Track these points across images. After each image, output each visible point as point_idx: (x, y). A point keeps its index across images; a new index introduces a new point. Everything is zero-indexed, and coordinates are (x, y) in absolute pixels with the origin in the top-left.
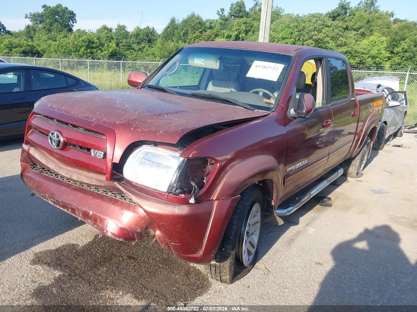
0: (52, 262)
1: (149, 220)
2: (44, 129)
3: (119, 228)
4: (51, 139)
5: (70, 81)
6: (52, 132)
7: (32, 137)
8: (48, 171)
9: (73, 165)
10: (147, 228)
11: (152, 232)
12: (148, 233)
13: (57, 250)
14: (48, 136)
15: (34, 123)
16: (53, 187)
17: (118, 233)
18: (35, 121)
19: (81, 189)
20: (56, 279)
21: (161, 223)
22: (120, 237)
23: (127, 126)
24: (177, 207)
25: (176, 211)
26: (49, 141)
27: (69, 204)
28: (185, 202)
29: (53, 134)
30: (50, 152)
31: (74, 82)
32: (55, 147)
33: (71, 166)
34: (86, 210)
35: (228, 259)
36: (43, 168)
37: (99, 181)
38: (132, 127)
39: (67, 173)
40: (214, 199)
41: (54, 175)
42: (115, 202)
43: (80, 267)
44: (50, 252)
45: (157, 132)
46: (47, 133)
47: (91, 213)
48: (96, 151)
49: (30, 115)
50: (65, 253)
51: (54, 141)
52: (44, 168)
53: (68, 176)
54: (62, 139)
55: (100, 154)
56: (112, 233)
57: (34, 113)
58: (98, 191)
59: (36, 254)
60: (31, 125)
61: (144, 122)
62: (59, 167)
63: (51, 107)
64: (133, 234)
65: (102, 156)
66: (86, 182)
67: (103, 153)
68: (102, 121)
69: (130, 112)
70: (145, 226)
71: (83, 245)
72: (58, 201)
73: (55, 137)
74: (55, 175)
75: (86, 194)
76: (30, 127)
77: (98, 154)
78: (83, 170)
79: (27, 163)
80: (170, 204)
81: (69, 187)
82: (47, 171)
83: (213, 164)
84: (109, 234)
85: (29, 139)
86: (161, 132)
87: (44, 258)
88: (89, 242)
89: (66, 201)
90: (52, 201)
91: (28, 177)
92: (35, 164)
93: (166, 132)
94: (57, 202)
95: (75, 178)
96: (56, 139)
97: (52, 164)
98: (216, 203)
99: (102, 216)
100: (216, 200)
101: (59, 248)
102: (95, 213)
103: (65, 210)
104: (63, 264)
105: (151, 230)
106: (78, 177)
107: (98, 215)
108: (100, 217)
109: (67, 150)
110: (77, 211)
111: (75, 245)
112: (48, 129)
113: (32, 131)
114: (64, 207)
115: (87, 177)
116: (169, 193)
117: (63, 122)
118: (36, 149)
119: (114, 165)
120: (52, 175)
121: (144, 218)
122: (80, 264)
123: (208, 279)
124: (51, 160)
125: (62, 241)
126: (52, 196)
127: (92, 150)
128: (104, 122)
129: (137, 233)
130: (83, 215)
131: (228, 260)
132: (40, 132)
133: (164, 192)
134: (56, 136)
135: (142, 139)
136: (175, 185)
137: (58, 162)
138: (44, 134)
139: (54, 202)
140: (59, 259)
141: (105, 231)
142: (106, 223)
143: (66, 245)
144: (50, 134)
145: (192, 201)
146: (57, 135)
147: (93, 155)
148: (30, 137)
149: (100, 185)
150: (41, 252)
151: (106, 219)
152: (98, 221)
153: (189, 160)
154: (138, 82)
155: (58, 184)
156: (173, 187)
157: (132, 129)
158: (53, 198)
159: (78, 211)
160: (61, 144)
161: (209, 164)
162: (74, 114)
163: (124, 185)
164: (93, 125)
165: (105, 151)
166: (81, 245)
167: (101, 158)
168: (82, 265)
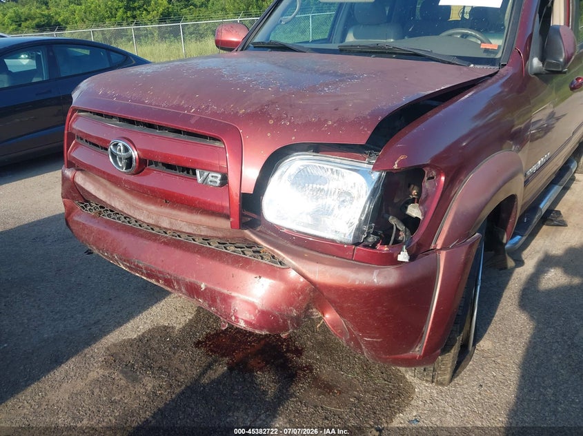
0: (136, 361)
1: (312, 294)
2: (97, 138)
3: (259, 311)
4: (114, 156)
5: (114, 56)
6: (113, 141)
7: (78, 153)
8: (111, 211)
9: (159, 200)
10: (308, 308)
11: (316, 313)
12: (308, 316)
13: (140, 339)
14: (107, 150)
15: (77, 128)
16: (126, 241)
17: (258, 321)
18: (79, 124)
19: (177, 242)
20: (149, 394)
21: (346, 305)
22: (261, 328)
23: (261, 117)
24: (376, 273)
25: (375, 280)
26: (111, 160)
27: (160, 272)
28: (391, 260)
29: (116, 145)
30: (114, 180)
31: (121, 58)
32: (124, 170)
33: (155, 203)
34: (193, 280)
35: (451, 348)
36: (101, 207)
37: (214, 229)
38: (271, 118)
39: (149, 217)
40: (438, 248)
41: (123, 219)
42: (245, 264)
43: (183, 369)
44: (131, 342)
45: (320, 123)
46: (104, 145)
47: (203, 286)
48: (206, 173)
49: (69, 114)
50: (154, 344)
51: (120, 159)
52: (103, 206)
53: (151, 221)
54: (135, 154)
55: (215, 178)
56: (246, 322)
57: (75, 110)
58: (209, 244)
59: (108, 349)
60: (74, 132)
61: (291, 106)
62: (132, 206)
63: (105, 94)
64: (285, 321)
65: (219, 182)
66: (188, 231)
67: (219, 176)
68: (208, 112)
69: (257, 89)
70: (304, 306)
71: (181, 326)
72: (137, 266)
73: (120, 150)
74: (125, 218)
75: (188, 251)
76: (71, 136)
77: (210, 178)
78: (180, 210)
79: (73, 199)
80: (360, 267)
81: (155, 240)
82: (109, 212)
83: (433, 178)
84: (242, 325)
85: (74, 158)
86: (330, 123)
87: (122, 356)
88: (190, 320)
89: (153, 266)
90: (126, 266)
91: (78, 223)
92: (87, 201)
93: (341, 122)
94: (138, 269)
95: (165, 223)
96: (123, 154)
97: (119, 201)
98: (443, 256)
99: (225, 291)
100: (441, 249)
101: (143, 335)
102: (210, 286)
103: (153, 281)
104: (156, 365)
105: (314, 310)
106: (171, 223)
107: (218, 289)
108: (220, 294)
109: (146, 174)
110: (175, 284)
111: (168, 327)
112: (104, 136)
113: (76, 142)
114: (149, 276)
115: (190, 224)
116: (357, 244)
117: (132, 122)
118: (85, 174)
119: (245, 197)
120: (119, 219)
121: (302, 290)
122: (183, 362)
123: (404, 377)
124: (117, 193)
125: (145, 323)
126: (126, 258)
127: (198, 172)
128: (214, 114)
129: (292, 318)
130: (187, 290)
131: (452, 351)
132: (90, 143)
133: (348, 244)
134: (122, 148)
135: (294, 140)
136: (365, 228)
137: (129, 197)
138: (97, 146)
139: (130, 268)
140: (146, 356)
141: (233, 318)
142: (233, 303)
143: (153, 329)
144: (112, 147)
145: (403, 257)
146: (124, 146)
147: (200, 180)
148: (74, 154)
149: (215, 235)
150: (115, 345)
151: (233, 297)
152: (218, 301)
153: (390, 174)
154: (233, 42)
155: (133, 234)
156: (363, 232)
157: (271, 122)
158: (128, 261)
159: (178, 283)
160: (134, 164)
161: (426, 178)
162: (151, 104)
163: (263, 235)
164: (193, 121)
165: (225, 171)
166: (178, 327)
167: (218, 184)
168: (186, 365)
